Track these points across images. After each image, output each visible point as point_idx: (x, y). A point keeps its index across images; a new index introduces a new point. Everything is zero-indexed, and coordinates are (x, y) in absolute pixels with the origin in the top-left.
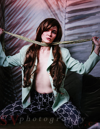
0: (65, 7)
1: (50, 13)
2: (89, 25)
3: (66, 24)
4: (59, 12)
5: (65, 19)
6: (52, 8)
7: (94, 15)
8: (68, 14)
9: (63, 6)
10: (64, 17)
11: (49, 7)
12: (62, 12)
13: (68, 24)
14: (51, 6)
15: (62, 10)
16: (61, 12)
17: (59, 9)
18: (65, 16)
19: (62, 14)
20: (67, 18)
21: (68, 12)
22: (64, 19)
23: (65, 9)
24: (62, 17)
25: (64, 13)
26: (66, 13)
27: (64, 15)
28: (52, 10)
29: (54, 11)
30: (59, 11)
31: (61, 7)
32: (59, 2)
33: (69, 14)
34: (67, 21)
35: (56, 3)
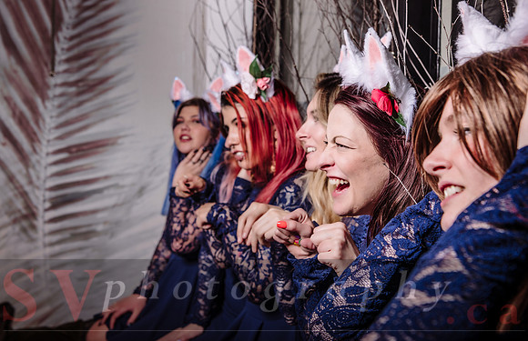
0: (43, 179)
1: (12, 191)
2: (90, 211)
3: (46, 210)
4: (32, 188)
5: (44, 201)
7: (100, 193)
8: (50, 191)
10: (42, 198)
11: (11, 178)
12: (37, 188)
14: (14, 177)
15: (37, 184)
16: (35, 189)
17: (31, 182)
18: (44, 196)
19: (37, 192)
20: (49, 200)
22: (42, 202)
23: (42, 182)
24: (37, 197)
25: (41, 190)
26: (46, 190)
27: (42, 194)
28: (17, 185)
30: (31, 186)
31: (34, 178)
32: (30, 170)
33: (53, 192)
34: (48, 205)
35: (24, 171)
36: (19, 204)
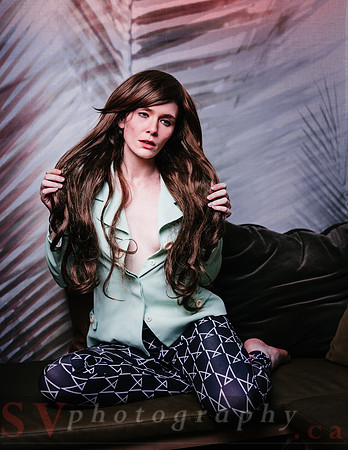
1: (80, 23)
2: (203, 59)
3: (134, 57)
4: (110, 18)
5: (131, 41)
7: (218, 28)
10: (127, 37)
13: (139, 58)
16: (116, 21)
17: (109, 9)
18: (130, 32)
19: (119, 26)
20: (138, 38)
21: (139, 18)
22: (127, 43)
24: (120, 35)
25: (126, 21)
27: (127, 29)
28: (87, 13)
30: (108, 15)
33: (143, 26)
34: (136, 48)
36: (92, 47)
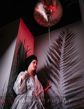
0: (62, 91)
6: (56, 93)
8: (65, 94)
9: (61, 91)
12: (61, 94)
14: (54, 91)
15: (61, 93)
23: (62, 92)
26: (64, 94)
29: (57, 94)
31: (60, 91)
32: (58, 89)
